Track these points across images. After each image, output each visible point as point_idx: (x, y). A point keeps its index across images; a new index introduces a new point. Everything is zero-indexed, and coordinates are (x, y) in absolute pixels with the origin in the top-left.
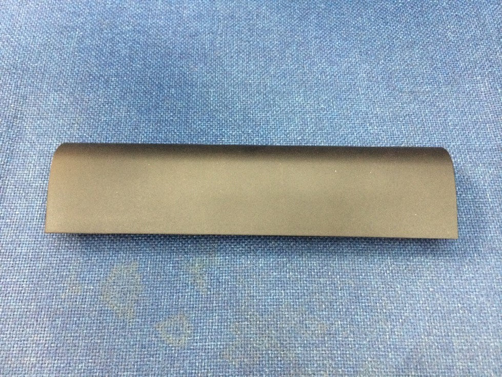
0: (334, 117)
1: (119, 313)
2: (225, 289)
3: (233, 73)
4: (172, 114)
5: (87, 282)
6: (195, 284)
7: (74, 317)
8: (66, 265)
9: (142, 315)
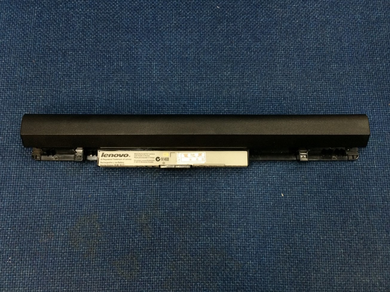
0: (255, 91)
1: (84, 254)
2: (165, 235)
3: (172, 47)
4: (121, 86)
5: (58, 230)
6: (142, 232)
7: (50, 258)
8: (41, 216)
9: (102, 256)
